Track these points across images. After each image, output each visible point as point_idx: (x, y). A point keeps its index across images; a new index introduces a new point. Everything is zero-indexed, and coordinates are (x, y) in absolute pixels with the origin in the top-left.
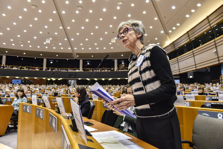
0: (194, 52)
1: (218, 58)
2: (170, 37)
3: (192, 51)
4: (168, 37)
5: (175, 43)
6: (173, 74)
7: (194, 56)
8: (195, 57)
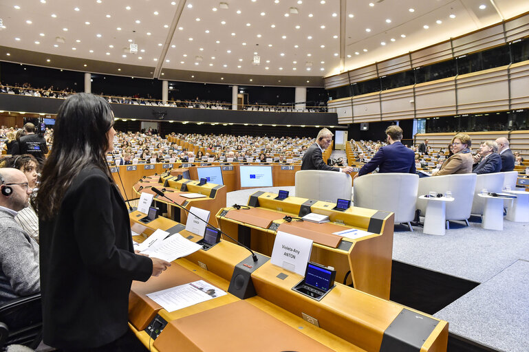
0: (382, 96)
1: (415, 111)
2: (346, 63)
3: (378, 93)
4: (341, 62)
5: (351, 74)
6: (339, 123)
7: (381, 101)
8: (383, 103)
